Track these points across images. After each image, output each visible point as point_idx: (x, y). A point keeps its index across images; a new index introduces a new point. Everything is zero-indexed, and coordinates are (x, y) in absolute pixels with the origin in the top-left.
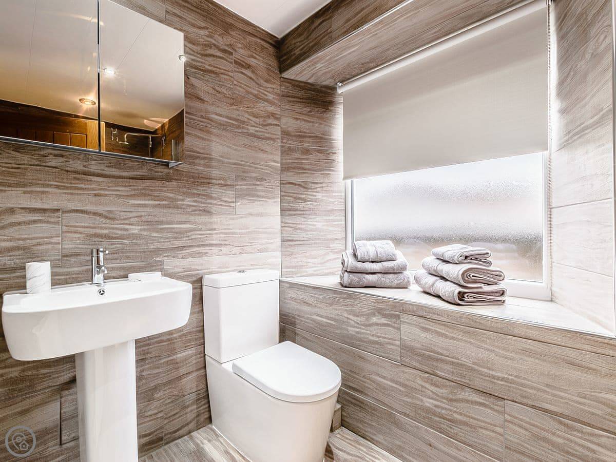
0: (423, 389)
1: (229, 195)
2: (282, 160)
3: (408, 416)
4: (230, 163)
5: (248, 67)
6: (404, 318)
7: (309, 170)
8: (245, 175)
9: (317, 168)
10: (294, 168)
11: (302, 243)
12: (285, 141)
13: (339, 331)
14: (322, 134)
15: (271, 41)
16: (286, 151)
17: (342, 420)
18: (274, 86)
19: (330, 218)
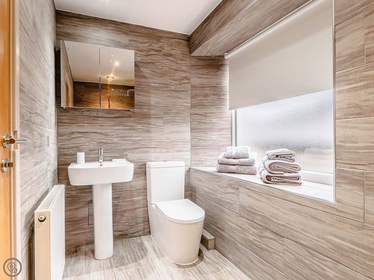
0: (249, 230)
1: (160, 122)
2: (191, 101)
3: (242, 244)
4: (160, 107)
5: (171, 55)
6: (241, 189)
7: (208, 106)
8: (169, 111)
9: (212, 104)
10: (199, 106)
11: (204, 147)
12: (193, 91)
13: (214, 196)
14: (216, 84)
15: (184, 38)
16: (193, 97)
17: (215, 246)
18: (187, 62)
19: (221, 133)
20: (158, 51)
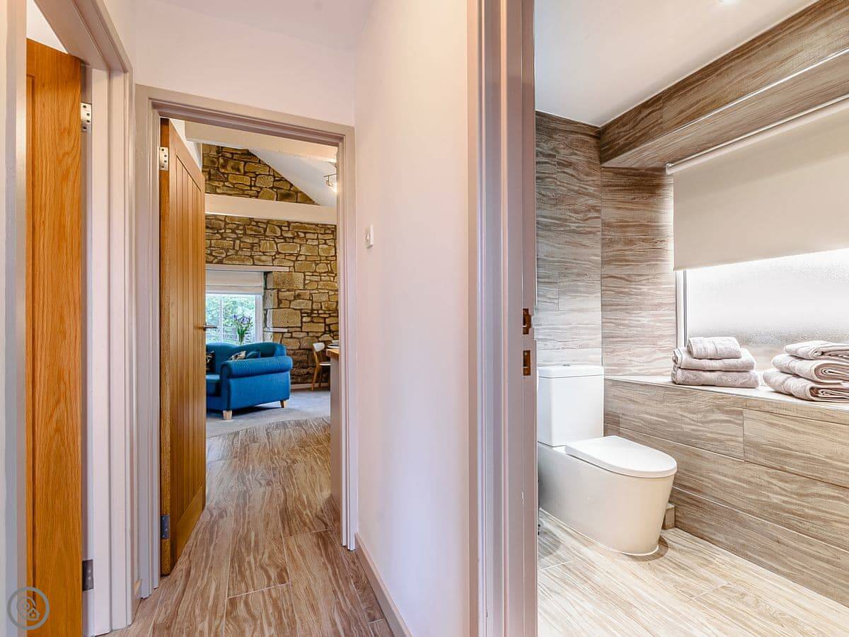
0: (770, 486)
1: (552, 292)
2: (602, 253)
3: (752, 513)
4: (554, 262)
5: (570, 164)
6: (747, 413)
7: (633, 261)
8: (567, 271)
9: (641, 258)
10: (616, 261)
11: (626, 339)
12: (606, 233)
13: (672, 430)
14: (648, 222)
15: (591, 133)
16: (607, 244)
17: (675, 521)
18: (595, 178)
19: (659, 312)
20: (550, 155)
